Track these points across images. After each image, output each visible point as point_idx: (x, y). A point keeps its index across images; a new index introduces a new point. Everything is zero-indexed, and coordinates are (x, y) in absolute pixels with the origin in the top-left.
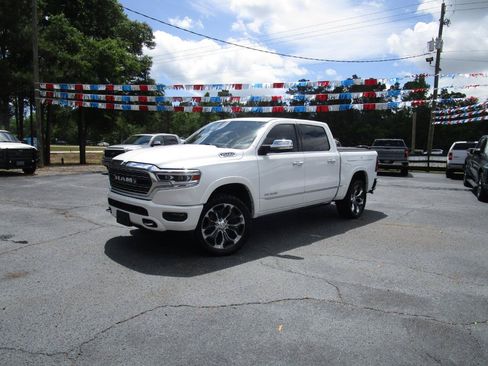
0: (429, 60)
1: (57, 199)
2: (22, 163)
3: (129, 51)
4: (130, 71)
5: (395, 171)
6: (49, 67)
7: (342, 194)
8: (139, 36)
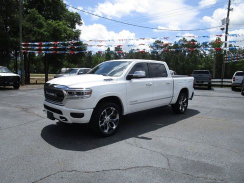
0: (222, 29)
1: (24, 103)
2: (12, 83)
3: (69, 27)
4: (69, 37)
5: (204, 87)
6: (28, 35)
7: (174, 101)
8: (75, 19)
